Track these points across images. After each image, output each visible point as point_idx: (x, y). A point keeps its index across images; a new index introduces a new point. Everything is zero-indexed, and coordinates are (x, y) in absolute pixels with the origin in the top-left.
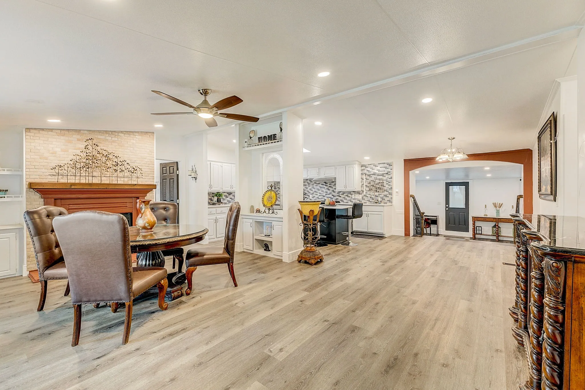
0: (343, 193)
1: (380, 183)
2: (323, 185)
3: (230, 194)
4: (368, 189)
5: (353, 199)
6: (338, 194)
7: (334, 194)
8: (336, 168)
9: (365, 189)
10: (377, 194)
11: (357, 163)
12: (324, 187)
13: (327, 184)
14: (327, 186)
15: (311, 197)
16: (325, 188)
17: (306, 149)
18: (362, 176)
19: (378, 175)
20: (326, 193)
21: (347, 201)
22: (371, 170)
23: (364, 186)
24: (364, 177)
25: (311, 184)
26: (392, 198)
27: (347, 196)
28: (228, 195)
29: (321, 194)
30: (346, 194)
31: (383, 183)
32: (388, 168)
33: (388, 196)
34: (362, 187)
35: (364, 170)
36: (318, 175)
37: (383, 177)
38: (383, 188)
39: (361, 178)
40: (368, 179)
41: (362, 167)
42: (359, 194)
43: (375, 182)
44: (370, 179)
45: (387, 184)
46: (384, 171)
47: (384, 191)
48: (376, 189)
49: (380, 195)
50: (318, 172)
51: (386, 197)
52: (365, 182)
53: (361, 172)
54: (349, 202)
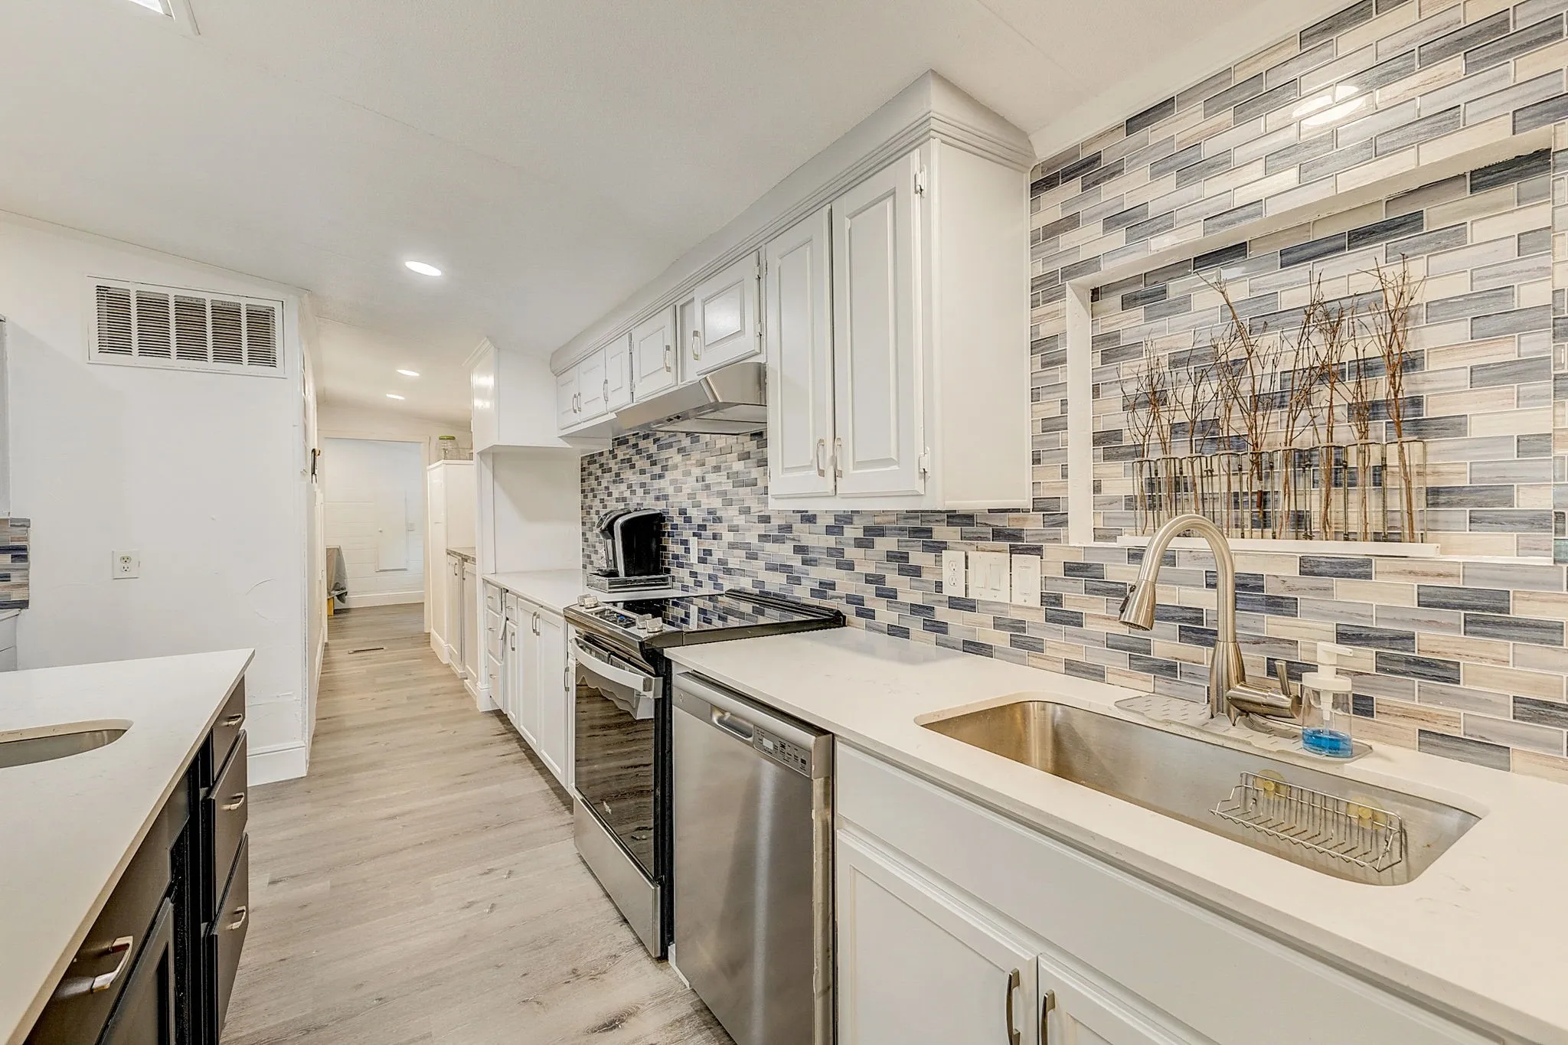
0: (866, 531)
1: (1327, 374)
4: (1123, 481)
5: (955, 603)
6: (832, 541)
7: (805, 535)
8: (763, 269)
9: (1083, 483)
10: (1272, 556)
11: (938, 103)
15: (694, 556)
18: (1042, 309)
19: (1290, 258)
20: (762, 528)
21: (893, 618)
22: (1161, 194)
23: (1077, 441)
24: (1075, 322)
27: (900, 560)
29: (738, 538)
30: (892, 544)
31: (1393, 376)
32: (1548, 33)
33: (1537, 626)
34: (1036, 461)
35: (1072, 222)
36: (673, 369)
37: (1398, 269)
38: (1393, 461)
39: (1035, 346)
40: (1133, 350)
41: (1042, 186)
42: (1013, 550)
43: (1233, 369)
44: (1166, 345)
45: (1508, 375)
46: (1448, 119)
47: (1419, 503)
48: (1260, 479)
49: (1345, 590)
50: (672, 348)
51: (1485, 623)
52: (1096, 390)
53: (1029, 269)
54: (915, 625)
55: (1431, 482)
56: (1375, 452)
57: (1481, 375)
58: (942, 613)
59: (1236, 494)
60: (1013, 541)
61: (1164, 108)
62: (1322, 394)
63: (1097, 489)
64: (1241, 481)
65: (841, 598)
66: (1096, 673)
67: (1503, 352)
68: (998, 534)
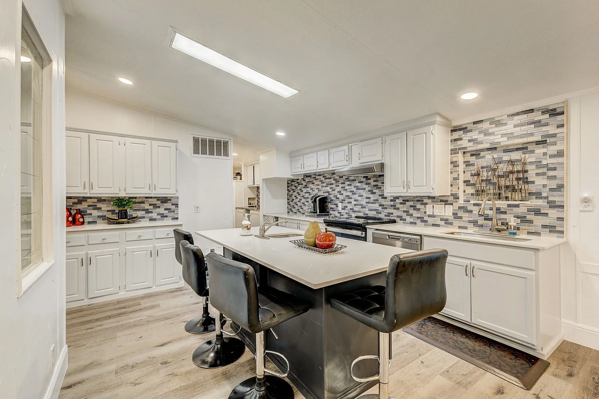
0: (403, 200)
1: (512, 172)
2: (362, 182)
3: (165, 200)
4: (470, 190)
5: (429, 216)
6: (392, 203)
7: (383, 202)
8: (384, 141)
9: (462, 190)
10: (502, 204)
11: (438, 119)
12: (364, 186)
13: (369, 181)
14: (370, 184)
15: (340, 208)
16: (365, 189)
17: (279, 83)
18: (453, 155)
19: (505, 151)
20: (367, 200)
21: (412, 220)
22: (480, 137)
23: (461, 182)
24: (460, 158)
25: (341, 181)
26: (561, 219)
27: (414, 207)
28: (159, 202)
29: (358, 203)
30: (411, 203)
31: (523, 174)
32: (547, 124)
33: (545, 214)
34: (452, 186)
35: (461, 139)
36: (348, 161)
37: (524, 155)
38: (523, 188)
39: (451, 163)
40: (473, 165)
41: (453, 131)
42: (445, 204)
43: (494, 170)
44: (480, 164)
45: (541, 175)
46: (532, 134)
47: (527, 195)
48: (499, 190)
49: (515, 210)
50: (348, 155)
51: (537, 214)
52: (464, 172)
53: (450, 147)
54: (418, 222)
55: (529, 192)
56: (520, 186)
57: (537, 174)
58: (426, 218)
59: (495, 193)
60: (446, 202)
61: (481, 121)
62: (511, 176)
63: (464, 192)
64: (496, 191)
65: (395, 216)
66: (466, 228)
67: (541, 171)
68: (441, 201)
